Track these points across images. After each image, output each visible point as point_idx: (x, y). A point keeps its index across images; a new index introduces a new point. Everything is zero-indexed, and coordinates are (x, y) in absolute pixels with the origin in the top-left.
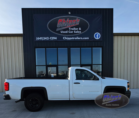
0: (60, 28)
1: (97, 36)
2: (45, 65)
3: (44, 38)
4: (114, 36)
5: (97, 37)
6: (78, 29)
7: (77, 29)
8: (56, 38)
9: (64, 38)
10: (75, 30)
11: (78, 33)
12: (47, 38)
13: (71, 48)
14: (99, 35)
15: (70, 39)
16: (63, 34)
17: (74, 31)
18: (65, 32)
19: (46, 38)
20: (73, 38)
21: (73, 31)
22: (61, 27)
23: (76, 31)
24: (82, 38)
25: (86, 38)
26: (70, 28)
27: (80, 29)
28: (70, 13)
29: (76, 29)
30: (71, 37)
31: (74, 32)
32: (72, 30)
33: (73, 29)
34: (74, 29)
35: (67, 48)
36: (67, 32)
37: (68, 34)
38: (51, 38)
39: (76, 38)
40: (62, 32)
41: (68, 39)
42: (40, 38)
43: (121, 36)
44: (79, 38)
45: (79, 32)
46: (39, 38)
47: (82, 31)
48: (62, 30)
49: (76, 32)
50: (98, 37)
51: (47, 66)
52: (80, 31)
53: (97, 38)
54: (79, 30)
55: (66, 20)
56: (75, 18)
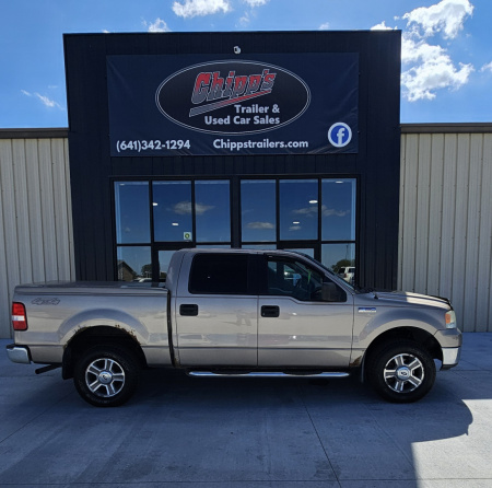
0: (200, 105)
1: (341, 135)
2: (149, 242)
3: (142, 145)
4: (406, 133)
5: (340, 140)
6: (270, 111)
7: (266, 108)
8: (188, 145)
9: (219, 144)
10: (259, 114)
11: (269, 125)
12: (155, 145)
13: (243, 182)
14: (346, 132)
15: (239, 146)
16: (212, 127)
17: (255, 118)
18: (220, 121)
19: (151, 145)
20: (250, 144)
21: (251, 116)
22: (205, 103)
23: (262, 115)
24: (282, 145)
25: (296, 144)
26: (238, 107)
27: (278, 111)
28: (239, 51)
29: (261, 110)
30: (244, 139)
31: (252, 121)
32: (245, 115)
33: (249, 110)
34: (255, 109)
35: (228, 182)
36: (227, 121)
37: (232, 127)
38: (171, 145)
39: (260, 145)
40: (208, 121)
41: (232, 146)
42: (130, 146)
43: (431, 133)
44: (272, 145)
45: (272, 121)
46: (127, 143)
47: (282, 116)
48: (208, 114)
49: (263, 121)
50: (344, 139)
51: (156, 247)
52: (274, 116)
53: (340, 145)
54: (271, 114)
55: (224, 75)
56: (259, 70)
